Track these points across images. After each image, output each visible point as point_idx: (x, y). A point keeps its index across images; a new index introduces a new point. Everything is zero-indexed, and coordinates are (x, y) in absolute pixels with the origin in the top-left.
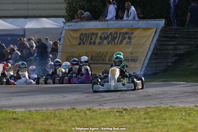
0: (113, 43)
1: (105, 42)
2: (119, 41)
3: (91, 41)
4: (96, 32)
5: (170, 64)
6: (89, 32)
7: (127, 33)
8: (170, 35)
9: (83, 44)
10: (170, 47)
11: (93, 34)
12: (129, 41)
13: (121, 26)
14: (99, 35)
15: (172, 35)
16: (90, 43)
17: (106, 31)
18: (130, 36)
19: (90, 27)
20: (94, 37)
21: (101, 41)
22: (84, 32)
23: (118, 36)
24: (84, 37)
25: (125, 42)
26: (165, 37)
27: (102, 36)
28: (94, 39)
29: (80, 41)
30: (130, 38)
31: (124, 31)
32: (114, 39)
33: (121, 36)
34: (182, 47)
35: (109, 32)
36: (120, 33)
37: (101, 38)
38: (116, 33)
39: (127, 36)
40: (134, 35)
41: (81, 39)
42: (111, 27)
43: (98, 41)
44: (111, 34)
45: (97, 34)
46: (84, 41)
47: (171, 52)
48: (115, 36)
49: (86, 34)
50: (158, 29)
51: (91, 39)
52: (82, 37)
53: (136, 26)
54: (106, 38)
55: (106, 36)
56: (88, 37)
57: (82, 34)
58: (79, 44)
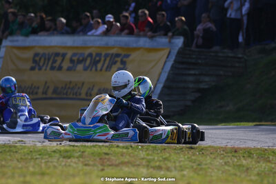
0: (94, 69)
1: (80, 67)
2: (106, 65)
3: (54, 65)
4: (62, 51)
5: (189, 103)
6: (51, 51)
7: (118, 55)
8: (190, 60)
9: (40, 69)
10: (191, 78)
11: (57, 54)
12: (122, 66)
13: (107, 44)
14: (68, 56)
15: (193, 61)
16: (52, 68)
17: (80, 51)
18: (124, 59)
19: (53, 44)
20: (59, 59)
21: (71, 65)
22: (41, 51)
23: (103, 59)
24: (40, 59)
25: (115, 68)
26: (183, 63)
27: (74, 58)
28: (58, 62)
29: (34, 65)
30: (123, 63)
31: (114, 51)
32: (95, 63)
33: (108, 59)
34: (207, 79)
35: (87, 52)
36: (106, 55)
37: (72, 61)
38: (99, 55)
39: (119, 59)
40: (131, 58)
41: (34, 61)
42: (90, 45)
43: (66, 65)
44: (90, 55)
45: (64, 55)
46: (41, 64)
47: (191, 86)
48: (98, 58)
49: (44, 54)
50: (172, 51)
51: (54, 61)
52: (37, 59)
53: (135, 45)
54: (79, 62)
55: (81, 58)
56: (49, 59)
57: (36, 55)
58: (32, 69)
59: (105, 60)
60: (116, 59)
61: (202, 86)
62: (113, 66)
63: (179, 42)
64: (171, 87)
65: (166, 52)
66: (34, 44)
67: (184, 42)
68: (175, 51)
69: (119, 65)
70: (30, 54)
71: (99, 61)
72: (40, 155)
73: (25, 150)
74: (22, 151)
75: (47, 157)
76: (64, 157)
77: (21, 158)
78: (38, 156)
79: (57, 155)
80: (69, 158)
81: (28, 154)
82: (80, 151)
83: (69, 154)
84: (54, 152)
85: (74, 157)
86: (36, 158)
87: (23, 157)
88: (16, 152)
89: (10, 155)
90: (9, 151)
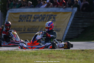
0: (43, 21)
1: (38, 20)
2: (47, 20)
3: (28, 20)
4: (30, 14)
5: (80, 33)
6: (26, 14)
7: (52, 15)
9: (22, 21)
10: (80, 24)
11: (29, 15)
12: (54, 19)
13: (48, 11)
14: (33, 16)
15: (81, 17)
16: (27, 21)
17: (37, 14)
18: (55, 17)
19: (27, 12)
20: (30, 17)
21: (34, 19)
22: (22, 14)
23: (46, 17)
24: (22, 17)
26: (77, 18)
27: (35, 17)
28: (29, 19)
29: (20, 20)
30: (54, 18)
33: (48, 17)
34: (86, 24)
35: (40, 14)
36: (48, 15)
37: (34, 18)
38: (45, 15)
39: (52, 17)
40: (57, 16)
41: (20, 18)
42: (41, 11)
43: (32, 19)
44: (41, 15)
45: (31, 16)
46: (23, 19)
47: (80, 26)
48: (44, 17)
49: (24, 16)
51: (28, 18)
52: (21, 17)
53: (58, 11)
54: (37, 18)
55: (38, 17)
56: (26, 17)
57: (21, 16)
58: (19, 21)
59: (47, 17)
61: (85, 26)
62: (50, 19)
63: (76, 9)
64: (73, 27)
65: (71, 13)
66: (20, 12)
68: (74, 13)
69: (52, 19)
70: (18, 16)
71: (45, 18)
72: (25, 54)
74: (18, 53)
75: (28, 55)
76: (34, 55)
77: (18, 56)
78: (24, 55)
79: (32, 54)
80: (36, 55)
81: (20, 54)
82: (40, 53)
83: (36, 54)
84: (30, 53)
85: (38, 55)
86: (24, 56)
87: (19, 55)
88: (16, 53)
89: (14, 55)
90: (13, 53)
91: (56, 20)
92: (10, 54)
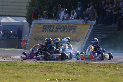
0: (64, 31)
2: (68, 30)
4: (53, 25)
6: (49, 25)
7: (73, 26)
8: (98, 28)
9: (45, 31)
10: (99, 35)
11: (51, 26)
12: (74, 30)
13: (69, 22)
14: (55, 27)
15: (99, 29)
16: (50, 31)
17: (59, 25)
18: (75, 28)
19: (50, 22)
20: (52, 28)
21: (56, 30)
22: (46, 25)
23: (67, 28)
25: (71, 31)
26: (96, 29)
27: (57, 27)
28: (52, 29)
29: (43, 30)
30: (74, 29)
31: (71, 25)
32: (65, 29)
33: (69, 28)
34: (104, 35)
35: (62, 25)
36: (69, 26)
37: (56, 28)
38: (66, 26)
40: (77, 27)
41: (43, 28)
43: (54, 30)
45: (54, 26)
46: (46, 30)
48: (65, 27)
49: (47, 26)
50: (92, 25)
51: (50, 29)
52: (44, 27)
53: (79, 23)
54: (59, 29)
55: (60, 27)
56: (48, 28)
57: (44, 26)
58: (43, 31)
59: (68, 28)
60: (72, 28)
61: (102, 38)
62: (71, 30)
63: (94, 22)
65: (90, 25)
66: (43, 22)
67: (96, 22)
68: (93, 25)
69: (73, 30)
70: (42, 26)
72: (25, 67)
73: (20, 65)
74: (18, 65)
76: (34, 68)
77: (17, 68)
78: (24, 68)
80: (36, 68)
81: (20, 66)
82: (41, 65)
84: (31, 66)
85: (38, 68)
86: (23, 68)
87: (18, 68)
88: (16, 66)
89: (13, 67)
90: (13, 65)
91: (76, 30)
92: (10, 66)
